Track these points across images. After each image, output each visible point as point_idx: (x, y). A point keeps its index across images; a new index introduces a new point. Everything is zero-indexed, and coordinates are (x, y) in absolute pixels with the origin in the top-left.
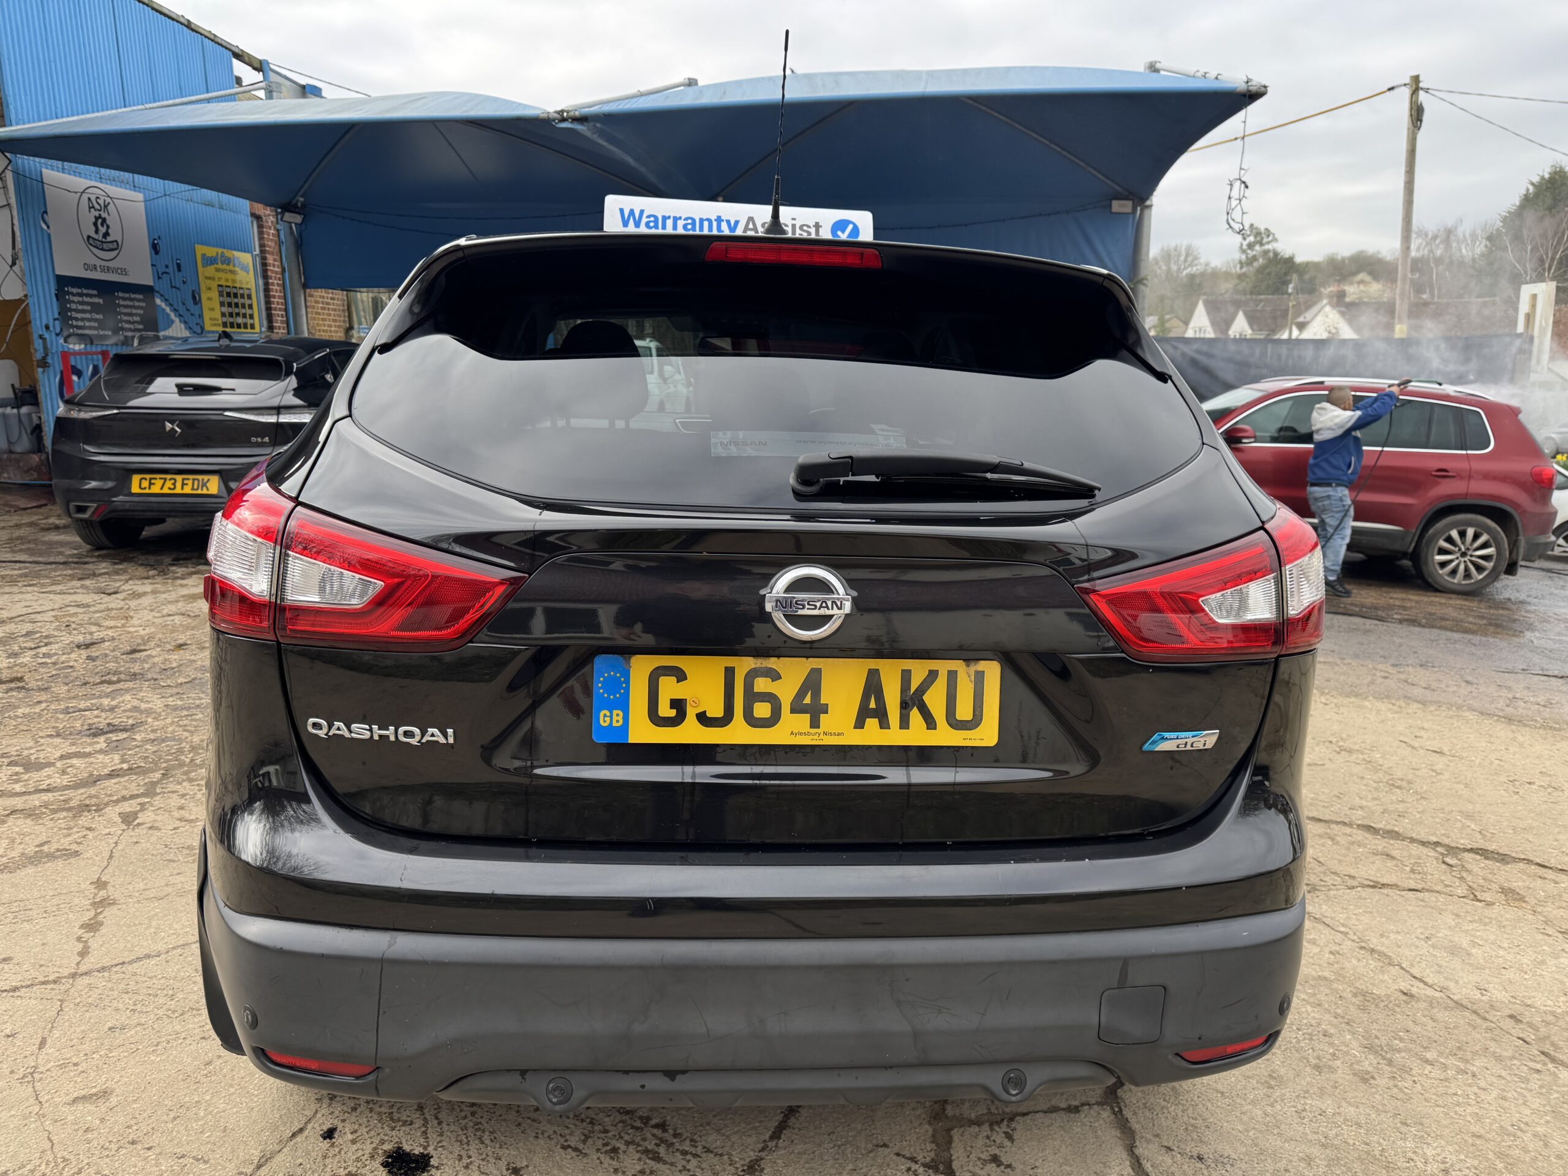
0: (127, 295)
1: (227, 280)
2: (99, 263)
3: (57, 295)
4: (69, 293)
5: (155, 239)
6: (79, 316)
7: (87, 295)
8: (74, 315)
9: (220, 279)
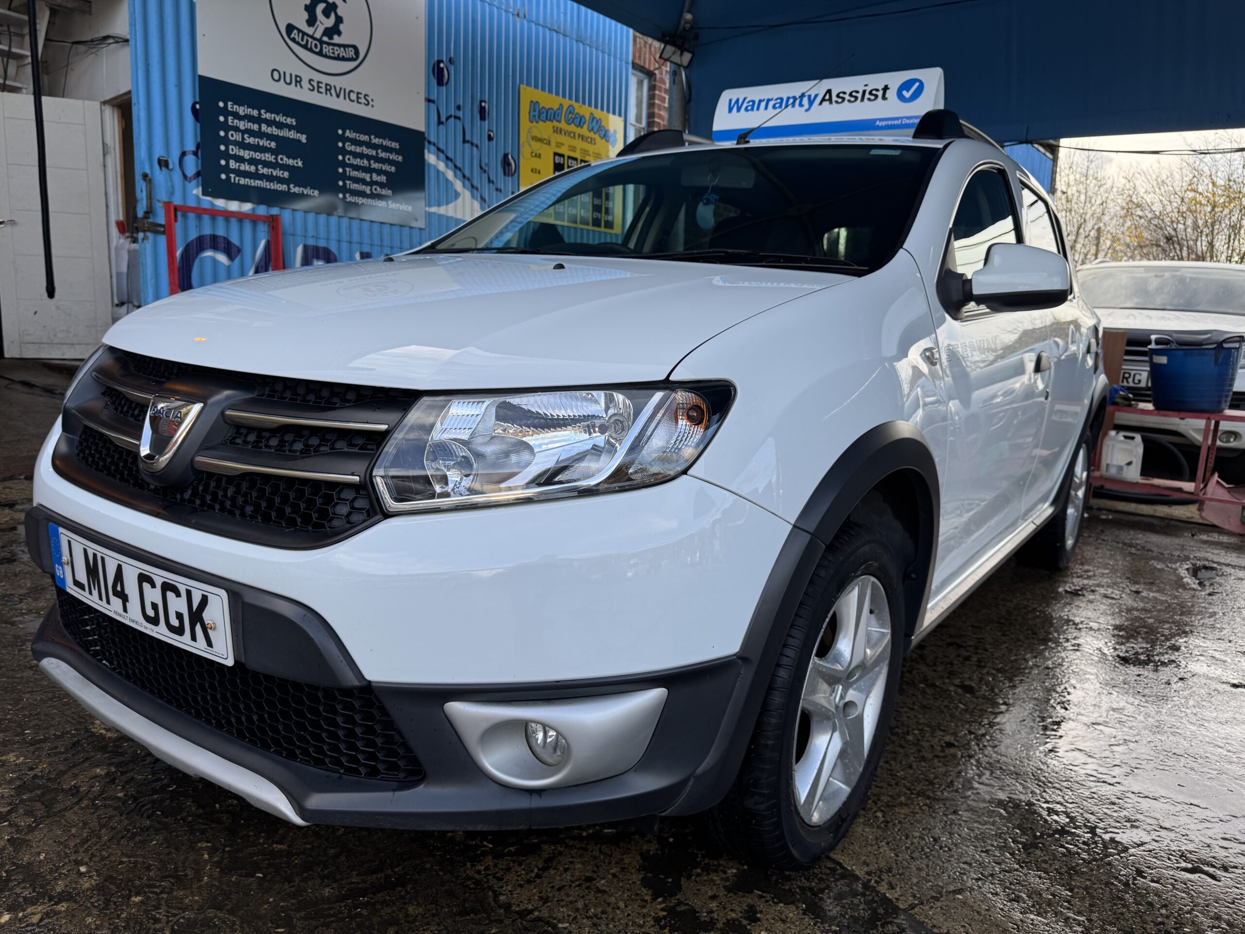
0: (364, 138)
1: (573, 149)
2: (306, 74)
3: (194, 111)
4: (226, 112)
5: (439, 62)
6: (246, 154)
7: (269, 123)
8: (233, 150)
9: (559, 145)
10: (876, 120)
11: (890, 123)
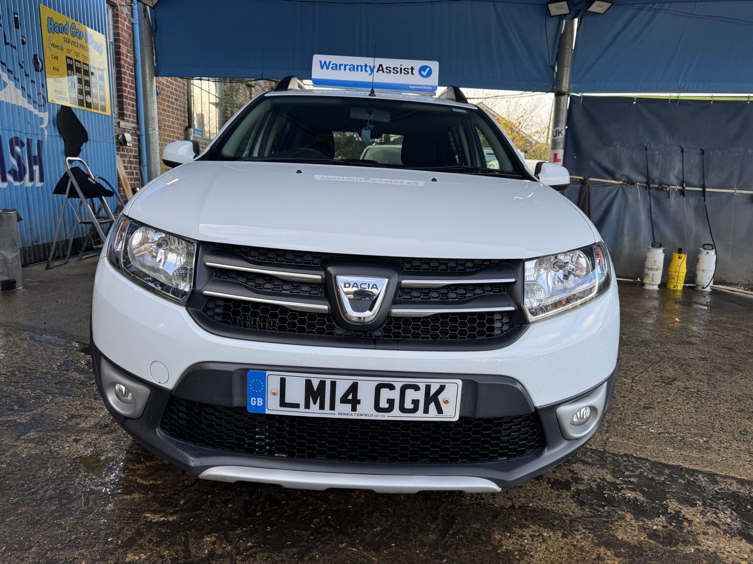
1: (77, 55)
9: (69, 51)
10: (409, 85)
11: (417, 87)
